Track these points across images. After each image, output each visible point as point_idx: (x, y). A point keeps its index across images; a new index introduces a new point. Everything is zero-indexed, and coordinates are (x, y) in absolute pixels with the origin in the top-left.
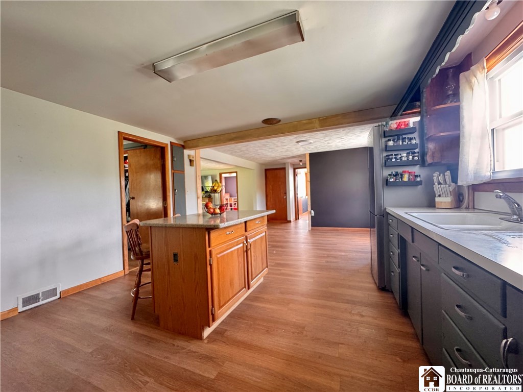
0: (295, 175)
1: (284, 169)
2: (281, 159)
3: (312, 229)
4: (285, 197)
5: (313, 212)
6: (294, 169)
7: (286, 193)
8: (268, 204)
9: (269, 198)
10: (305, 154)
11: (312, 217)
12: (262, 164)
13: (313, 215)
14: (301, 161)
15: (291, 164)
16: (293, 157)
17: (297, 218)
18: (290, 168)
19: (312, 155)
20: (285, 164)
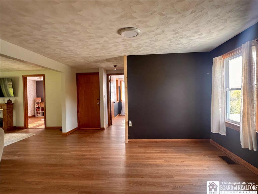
0: (108, 81)
1: (97, 75)
2: (95, 62)
3: (128, 141)
4: (98, 104)
5: (130, 122)
6: (108, 75)
7: (99, 99)
8: (80, 110)
9: (81, 104)
10: (123, 57)
11: (129, 128)
12: (73, 68)
13: (130, 125)
14: (115, 66)
15: (104, 69)
16: (108, 60)
17: (110, 124)
18: (103, 73)
19: (130, 58)
20: (98, 69)
